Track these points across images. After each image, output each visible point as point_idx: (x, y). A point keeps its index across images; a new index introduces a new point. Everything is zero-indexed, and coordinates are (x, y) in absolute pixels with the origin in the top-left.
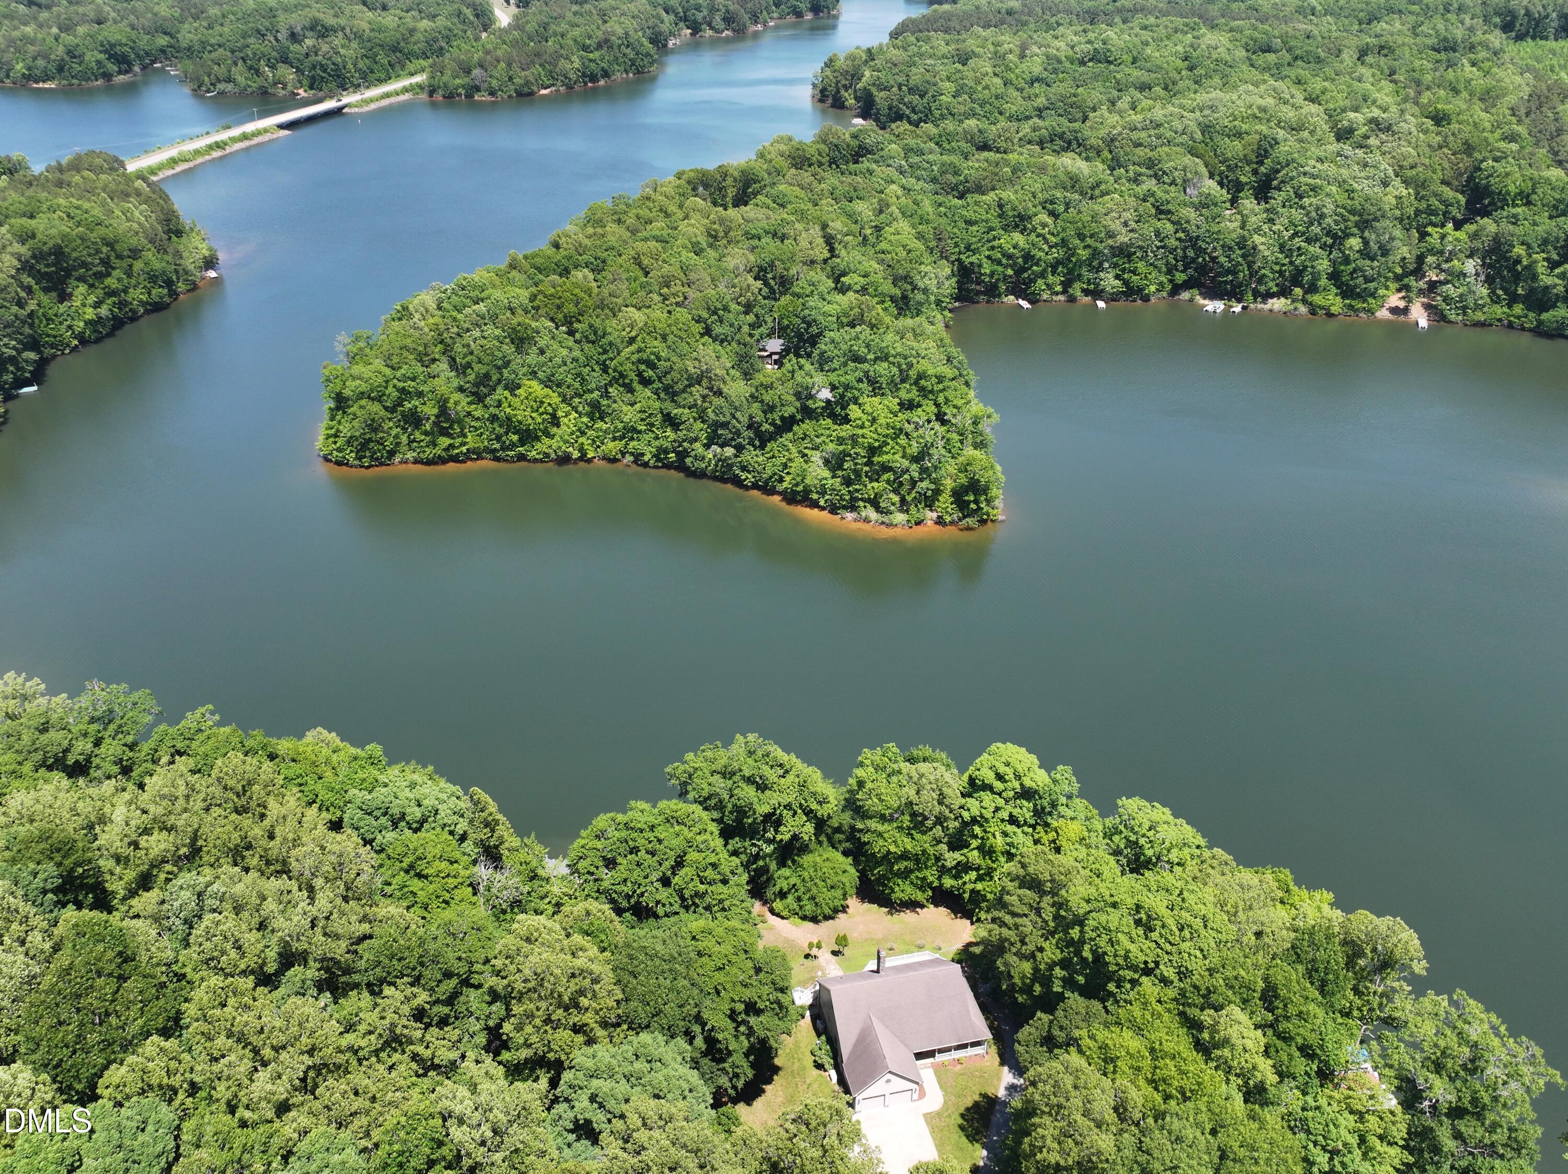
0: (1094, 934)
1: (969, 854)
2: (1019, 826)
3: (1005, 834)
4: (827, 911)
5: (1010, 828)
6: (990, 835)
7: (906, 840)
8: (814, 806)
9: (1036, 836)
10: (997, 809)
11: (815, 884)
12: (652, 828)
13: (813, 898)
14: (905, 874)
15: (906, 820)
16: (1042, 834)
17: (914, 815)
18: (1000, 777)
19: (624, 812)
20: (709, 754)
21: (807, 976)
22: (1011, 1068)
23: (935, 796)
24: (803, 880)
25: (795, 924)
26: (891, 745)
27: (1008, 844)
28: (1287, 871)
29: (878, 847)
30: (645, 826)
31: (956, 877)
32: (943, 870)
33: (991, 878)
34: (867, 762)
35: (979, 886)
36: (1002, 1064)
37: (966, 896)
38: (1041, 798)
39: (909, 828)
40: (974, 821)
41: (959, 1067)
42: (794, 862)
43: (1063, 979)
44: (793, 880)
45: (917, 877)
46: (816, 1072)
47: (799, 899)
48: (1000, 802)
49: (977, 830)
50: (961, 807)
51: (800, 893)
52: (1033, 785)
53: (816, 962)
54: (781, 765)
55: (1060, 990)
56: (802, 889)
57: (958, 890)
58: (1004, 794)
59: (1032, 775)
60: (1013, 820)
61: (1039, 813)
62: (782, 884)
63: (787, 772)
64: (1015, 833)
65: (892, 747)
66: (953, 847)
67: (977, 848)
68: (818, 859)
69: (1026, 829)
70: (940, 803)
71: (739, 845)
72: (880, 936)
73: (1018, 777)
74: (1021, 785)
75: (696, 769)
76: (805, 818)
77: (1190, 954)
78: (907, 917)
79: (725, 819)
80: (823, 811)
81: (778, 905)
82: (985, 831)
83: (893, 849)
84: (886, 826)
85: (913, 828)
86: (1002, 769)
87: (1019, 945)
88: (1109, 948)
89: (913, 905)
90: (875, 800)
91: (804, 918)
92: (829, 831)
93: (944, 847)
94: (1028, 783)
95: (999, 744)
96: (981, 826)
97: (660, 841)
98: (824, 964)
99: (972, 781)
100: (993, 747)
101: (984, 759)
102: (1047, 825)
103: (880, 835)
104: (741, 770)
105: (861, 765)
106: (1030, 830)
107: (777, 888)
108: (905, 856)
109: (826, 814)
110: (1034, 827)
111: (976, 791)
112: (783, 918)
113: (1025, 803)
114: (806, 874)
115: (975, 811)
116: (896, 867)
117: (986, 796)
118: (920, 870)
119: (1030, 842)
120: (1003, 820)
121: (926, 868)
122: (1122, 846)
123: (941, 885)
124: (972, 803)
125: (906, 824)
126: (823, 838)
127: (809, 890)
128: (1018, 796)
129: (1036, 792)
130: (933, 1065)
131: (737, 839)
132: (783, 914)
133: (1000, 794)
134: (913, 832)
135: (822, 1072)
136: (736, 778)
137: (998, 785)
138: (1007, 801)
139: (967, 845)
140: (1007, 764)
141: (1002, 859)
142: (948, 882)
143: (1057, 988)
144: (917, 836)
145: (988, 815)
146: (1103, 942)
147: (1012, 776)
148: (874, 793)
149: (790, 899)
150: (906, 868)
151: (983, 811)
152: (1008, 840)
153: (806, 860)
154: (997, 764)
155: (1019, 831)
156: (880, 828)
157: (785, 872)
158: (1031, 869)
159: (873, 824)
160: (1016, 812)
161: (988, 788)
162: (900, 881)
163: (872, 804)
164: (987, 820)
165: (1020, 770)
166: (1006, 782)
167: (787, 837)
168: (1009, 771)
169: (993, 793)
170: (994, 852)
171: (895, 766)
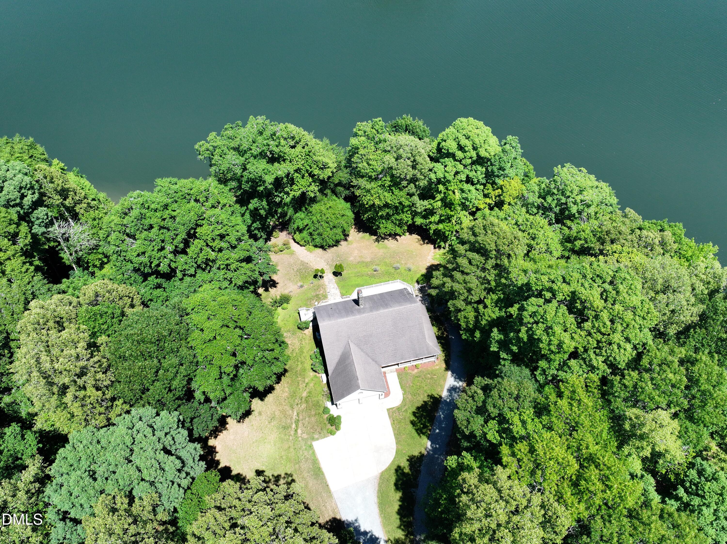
0: (532, 320)
1: (435, 204)
2: (473, 184)
3: (462, 191)
4: (331, 242)
5: (467, 187)
6: (451, 193)
7: (386, 194)
8: (316, 172)
9: (486, 192)
10: (457, 173)
11: (322, 225)
12: (166, 207)
13: (320, 234)
14: (388, 217)
15: (387, 181)
16: (490, 191)
17: (392, 176)
18: (461, 148)
19: (151, 190)
20: (230, 133)
21: (313, 294)
22: (453, 372)
23: (409, 162)
24: (313, 222)
25: (309, 251)
26: (377, 120)
27: (463, 198)
28: (681, 225)
29: (367, 200)
30: (159, 207)
31: (425, 217)
32: (415, 214)
33: (450, 221)
34: (360, 133)
35: (441, 226)
36: (447, 369)
37: (432, 232)
38: (492, 165)
39: (390, 186)
40: (439, 181)
41: (416, 371)
42: (306, 209)
43: (499, 342)
44: (306, 222)
45: (396, 219)
46: (312, 374)
47: (311, 234)
48: (460, 167)
49: (441, 187)
50: (430, 170)
51: (311, 230)
52: (487, 155)
53: (321, 281)
54: (293, 138)
55: (496, 350)
56: (313, 228)
57: (426, 226)
58: (464, 162)
59: (486, 146)
60: (469, 180)
61: (489, 175)
62: (300, 224)
63: (297, 143)
64: (469, 191)
65: (380, 122)
66: (423, 197)
67: (441, 200)
68: (323, 208)
69: (478, 186)
70: (414, 167)
71: (258, 205)
72: (369, 260)
73: (475, 148)
74: (478, 154)
75: (215, 147)
76: (311, 180)
77: (619, 346)
78: (390, 243)
79: (243, 186)
80: (325, 175)
81: (298, 236)
82: (447, 189)
83: (377, 202)
84: (373, 185)
85: (392, 186)
86: (464, 142)
87: (466, 294)
88: (544, 338)
89: (394, 236)
90: (365, 164)
91: (316, 246)
92: (332, 185)
93: (416, 198)
94: (483, 153)
95: (462, 119)
96: (444, 184)
97: (173, 218)
98: (327, 283)
99: (439, 149)
100: (457, 122)
101: (450, 131)
102: (494, 183)
103: (368, 191)
104: (251, 149)
105: (356, 135)
106: (482, 187)
107: (295, 226)
108: (387, 205)
109: (326, 177)
110: (485, 185)
111: (442, 157)
112: (301, 246)
113: (479, 168)
114: (314, 218)
115: (440, 175)
116: (380, 214)
117: (449, 161)
118: (398, 214)
119: (481, 197)
120: (461, 181)
121: (403, 212)
122: (553, 206)
123: (414, 223)
124: (438, 167)
125: (388, 183)
126: (328, 191)
127: (318, 229)
128: (473, 163)
129: (489, 160)
130: (397, 370)
131: (256, 199)
132: (301, 243)
133: (460, 161)
134: (393, 188)
135: (317, 374)
136: (247, 156)
137: (459, 155)
138: (465, 166)
139: (434, 198)
140: (468, 138)
141: (459, 208)
142: (419, 221)
143: (494, 348)
144: (396, 192)
145: (450, 177)
146: (539, 331)
147: (471, 148)
148: (365, 158)
149: (305, 234)
150: (388, 213)
151: (447, 175)
152: (464, 195)
153: (315, 208)
154: (460, 136)
155: (472, 188)
156: (368, 186)
157: (301, 214)
158: (479, 239)
159: (362, 182)
160: (472, 174)
161: (453, 156)
162: (384, 221)
163: (362, 166)
164: (449, 182)
165: (477, 141)
166: (466, 152)
167: (298, 194)
168: (468, 144)
169: (455, 160)
170: (453, 204)
171: (382, 137)
